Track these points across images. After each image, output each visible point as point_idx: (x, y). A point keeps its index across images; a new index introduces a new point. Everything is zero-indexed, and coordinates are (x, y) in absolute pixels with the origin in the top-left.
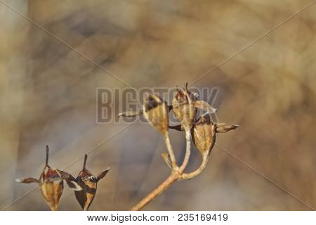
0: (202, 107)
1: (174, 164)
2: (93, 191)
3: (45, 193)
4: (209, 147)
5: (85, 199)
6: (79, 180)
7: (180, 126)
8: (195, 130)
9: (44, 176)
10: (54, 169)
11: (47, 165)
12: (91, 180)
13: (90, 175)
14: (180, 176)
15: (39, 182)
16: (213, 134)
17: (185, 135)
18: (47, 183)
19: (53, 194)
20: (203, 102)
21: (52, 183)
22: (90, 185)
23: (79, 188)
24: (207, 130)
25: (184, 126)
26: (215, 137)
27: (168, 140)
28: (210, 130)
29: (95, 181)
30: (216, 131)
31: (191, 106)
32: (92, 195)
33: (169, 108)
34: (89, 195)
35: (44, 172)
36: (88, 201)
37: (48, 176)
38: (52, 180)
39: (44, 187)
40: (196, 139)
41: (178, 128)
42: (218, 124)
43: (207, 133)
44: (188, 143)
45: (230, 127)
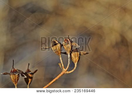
0: (74, 45)
1: (63, 68)
2: (31, 78)
3: (12, 79)
4: (77, 61)
5: (28, 81)
6: (26, 74)
7: (66, 52)
8: (72, 54)
9: (12, 72)
10: (16, 69)
11: (13, 68)
12: (30, 74)
13: (30, 72)
14: (66, 72)
15: (10, 74)
16: (79, 56)
17: (68, 56)
18: (13, 75)
19: (15, 79)
20: (75, 43)
21: (15, 74)
22: (30, 76)
23: (26, 77)
24: (76, 54)
25: (67, 53)
26: (80, 57)
27: (61, 58)
28: (78, 54)
29: (32, 74)
30: (80, 54)
31: (70, 44)
32: (31, 80)
33: (62, 45)
34: (30, 80)
35: (12, 70)
36: (30, 82)
37: (14, 72)
38: (15, 73)
39: (12, 76)
40: (72, 58)
41: (65, 53)
42: (81, 52)
43: (77, 55)
44: (69, 59)
45: (86, 53)
